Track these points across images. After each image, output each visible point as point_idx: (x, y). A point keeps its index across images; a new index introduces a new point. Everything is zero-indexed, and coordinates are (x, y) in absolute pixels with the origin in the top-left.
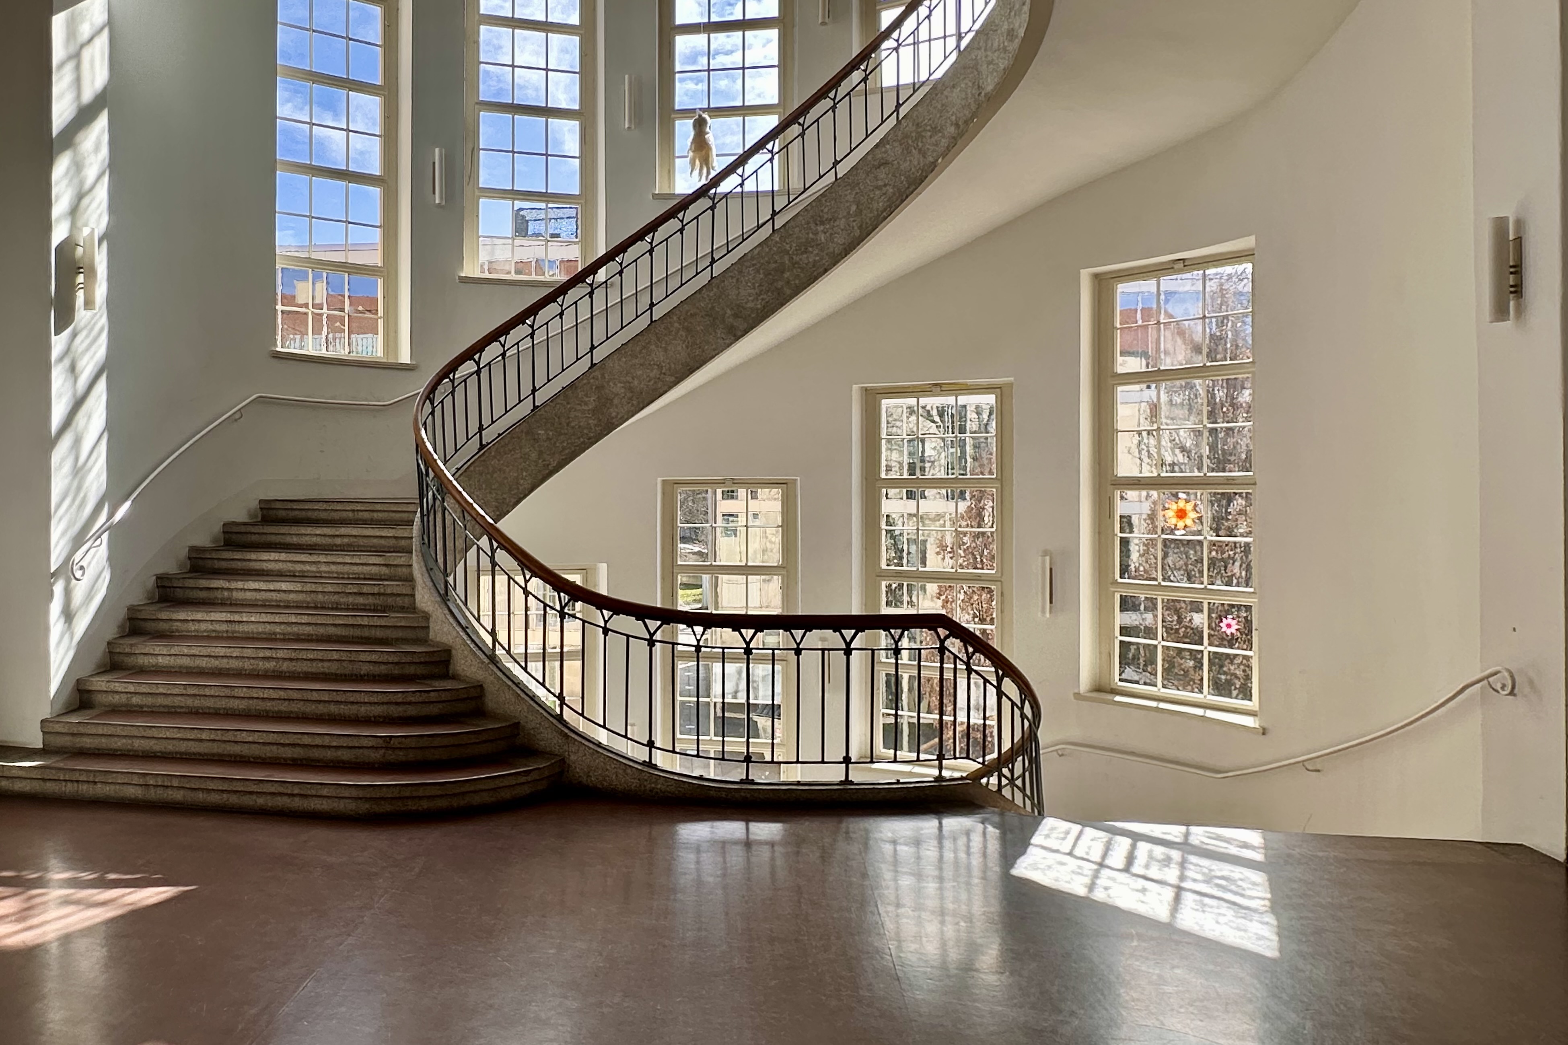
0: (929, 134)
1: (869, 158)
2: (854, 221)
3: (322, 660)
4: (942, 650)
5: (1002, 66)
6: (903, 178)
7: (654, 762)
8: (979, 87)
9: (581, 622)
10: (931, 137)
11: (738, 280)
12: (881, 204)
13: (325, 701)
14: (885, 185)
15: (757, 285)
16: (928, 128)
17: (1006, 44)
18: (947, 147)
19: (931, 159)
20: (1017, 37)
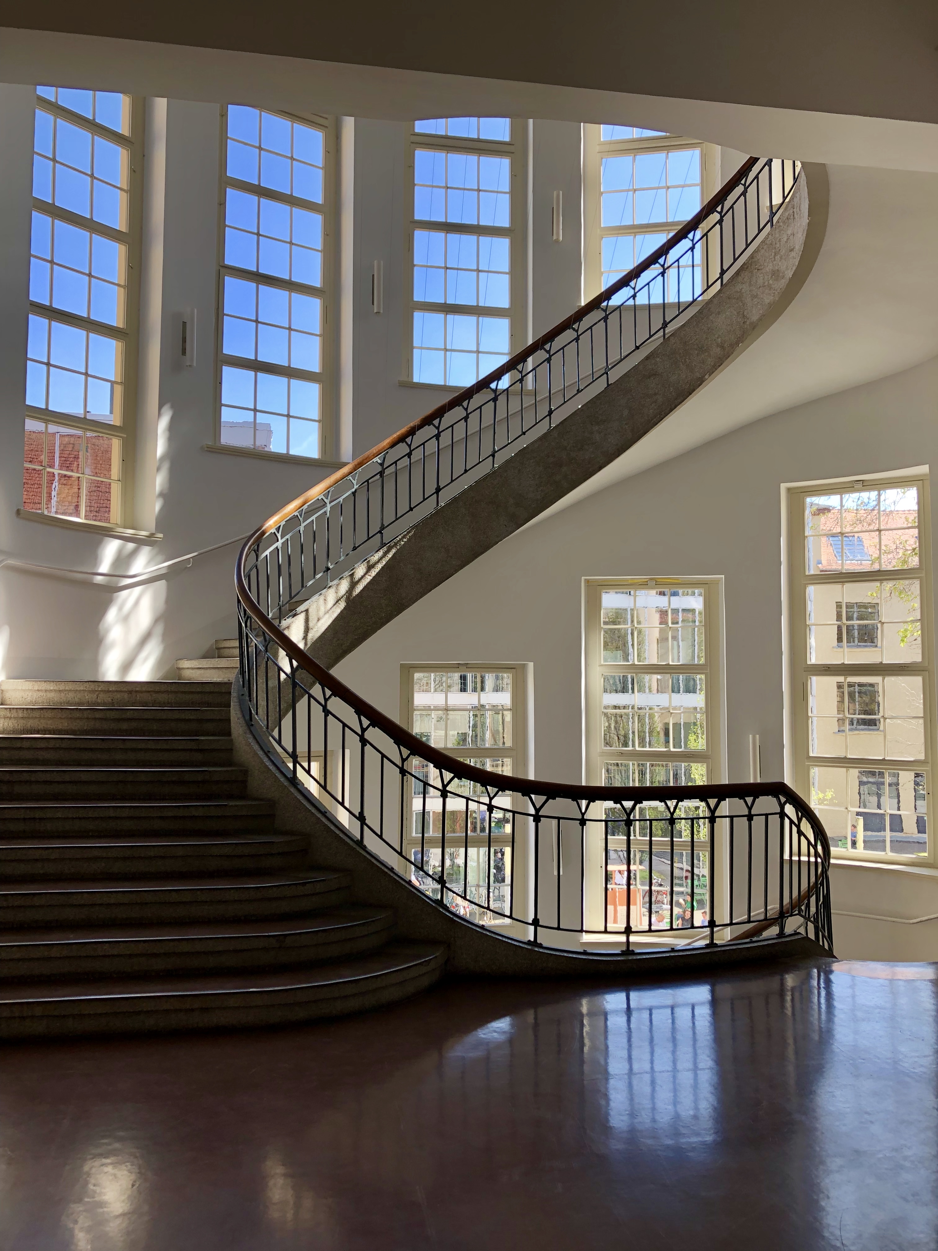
0: (696, 352)
1: (641, 367)
2: (626, 424)
3: (163, 857)
4: (782, 815)
5: (767, 301)
6: (672, 389)
7: (538, 941)
8: (744, 316)
9: (465, 800)
10: (698, 355)
11: (519, 470)
12: (651, 411)
13: (184, 903)
14: (655, 394)
15: (537, 477)
16: (696, 347)
17: (771, 282)
18: (714, 366)
19: (698, 375)
20: (783, 277)
